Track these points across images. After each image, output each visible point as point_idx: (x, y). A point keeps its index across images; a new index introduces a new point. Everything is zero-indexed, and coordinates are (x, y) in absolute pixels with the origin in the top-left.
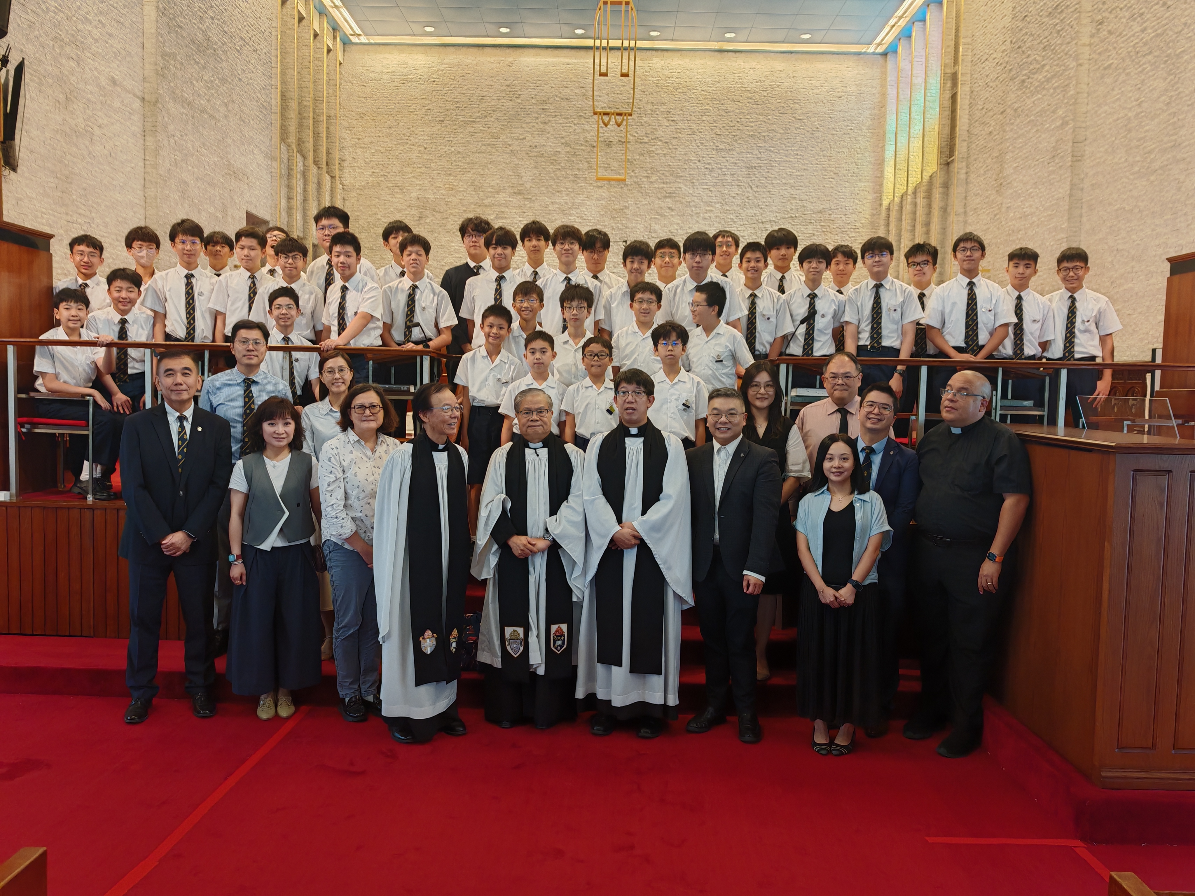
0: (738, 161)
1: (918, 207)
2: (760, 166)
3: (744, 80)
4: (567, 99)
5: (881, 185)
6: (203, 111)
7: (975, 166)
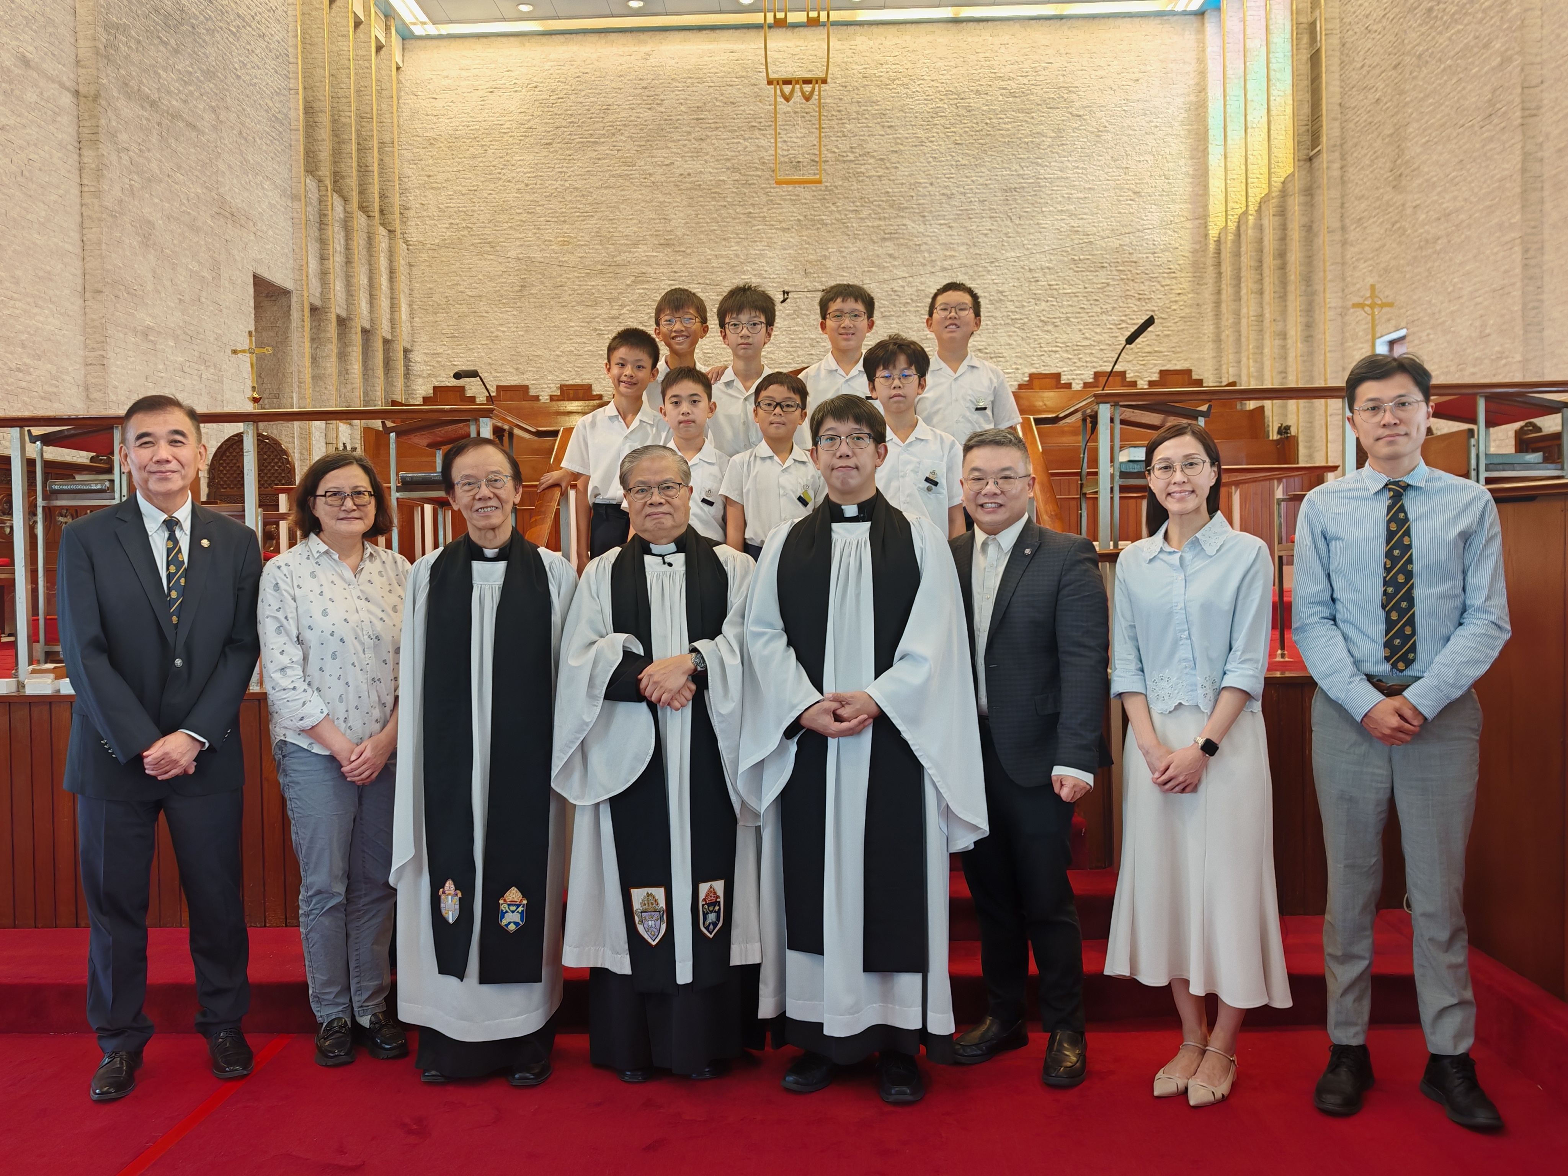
0: (989, 182)
1: (1267, 231)
2: (1023, 187)
3: (992, 62)
4: (733, 103)
5: (1205, 207)
6: (175, 116)
7: (1355, 155)
